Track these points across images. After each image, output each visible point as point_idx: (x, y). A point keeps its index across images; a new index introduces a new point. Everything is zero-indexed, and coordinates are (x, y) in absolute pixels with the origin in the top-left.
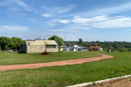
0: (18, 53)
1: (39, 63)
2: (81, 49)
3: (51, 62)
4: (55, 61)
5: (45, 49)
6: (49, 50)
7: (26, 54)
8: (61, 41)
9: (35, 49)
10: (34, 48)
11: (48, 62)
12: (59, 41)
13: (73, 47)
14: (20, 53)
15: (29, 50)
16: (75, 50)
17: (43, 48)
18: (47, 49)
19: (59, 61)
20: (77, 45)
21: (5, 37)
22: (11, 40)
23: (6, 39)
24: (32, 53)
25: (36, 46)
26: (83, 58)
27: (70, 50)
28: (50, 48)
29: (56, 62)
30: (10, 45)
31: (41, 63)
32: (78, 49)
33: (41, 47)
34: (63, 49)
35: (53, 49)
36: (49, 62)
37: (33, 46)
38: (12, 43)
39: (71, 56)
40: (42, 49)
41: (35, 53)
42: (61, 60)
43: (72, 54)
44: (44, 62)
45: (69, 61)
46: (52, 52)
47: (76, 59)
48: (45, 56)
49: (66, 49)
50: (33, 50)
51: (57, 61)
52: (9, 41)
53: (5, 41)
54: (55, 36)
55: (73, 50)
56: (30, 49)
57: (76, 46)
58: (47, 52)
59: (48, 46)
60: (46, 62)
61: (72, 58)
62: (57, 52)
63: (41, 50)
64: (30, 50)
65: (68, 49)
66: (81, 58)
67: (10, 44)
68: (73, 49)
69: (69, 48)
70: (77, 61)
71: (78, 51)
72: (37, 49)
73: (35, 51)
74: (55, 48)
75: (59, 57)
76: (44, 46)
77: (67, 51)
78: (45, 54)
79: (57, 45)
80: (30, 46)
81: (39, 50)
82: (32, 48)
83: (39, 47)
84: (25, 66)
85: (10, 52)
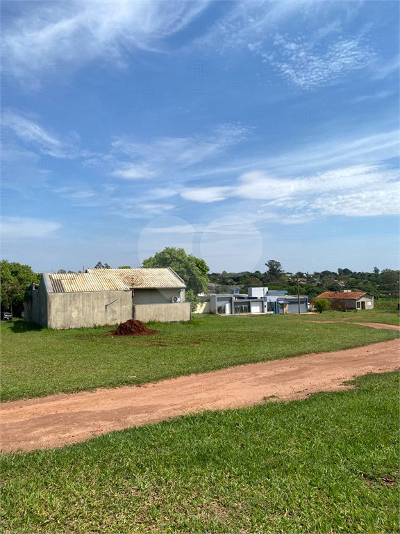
0: (9, 331)
1: (99, 391)
2: (283, 306)
3: (166, 382)
4: (188, 373)
5: (129, 307)
6: (147, 312)
7: (43, 331)
8: (196, 271)
9: (87, 309)
10: (81, 306)
11: (149, 381)
12: (189, 271)
14: (17, 328)
15: (56, 319)
16: (255, 310)
17: (122, 301)
19: (206, 370)
20: (266, 289)
24: (73, 327)
25: (88, 294)
26: (324, 351)
27: (236, 312)
28: (151, 303)
29: (193, 376)
31: (113, 385)
32: (272, 306)
33: (111, 298)
34: (205, 304)
35: (164, 306)
36: (156, 380)
37: (75, 295)
39: (258, 338)
40: (117, 308)
41: (85, 326)
42: (219, 368)
43: (256, 329)
44: (128, 383)
45: (266, 370)
46: (162, 320)
47: (293, 356)
48: (128, 340)
49: (219, 304)
50: (75, 314)
51: (197, 372)
54: (169, 251)
55: (250, 311)
56: (64, 311)
57: (258, 292)
58: (141, 320)
59: (142, 294)
60: (138, 383)
61: (265, 349)
62: (183, 323)
63: (114, 312)
64: (61, 314)
65: (228, 306)
66: (317, 353)
68: (249, 303)
69: (230, 299)
70: (305, 369)
71: (269, 313)
72: (93, 309)
73: (84, 319)
74: (175, 302)
75: (199, 348)
76: (126, 296)
77: (224, 312)
78: (131, 331)
79: (184, 288)
80: (62, 294)
81: (101, 312)
82: (70, 304)
83: (102, 297)
84: (15, 417)
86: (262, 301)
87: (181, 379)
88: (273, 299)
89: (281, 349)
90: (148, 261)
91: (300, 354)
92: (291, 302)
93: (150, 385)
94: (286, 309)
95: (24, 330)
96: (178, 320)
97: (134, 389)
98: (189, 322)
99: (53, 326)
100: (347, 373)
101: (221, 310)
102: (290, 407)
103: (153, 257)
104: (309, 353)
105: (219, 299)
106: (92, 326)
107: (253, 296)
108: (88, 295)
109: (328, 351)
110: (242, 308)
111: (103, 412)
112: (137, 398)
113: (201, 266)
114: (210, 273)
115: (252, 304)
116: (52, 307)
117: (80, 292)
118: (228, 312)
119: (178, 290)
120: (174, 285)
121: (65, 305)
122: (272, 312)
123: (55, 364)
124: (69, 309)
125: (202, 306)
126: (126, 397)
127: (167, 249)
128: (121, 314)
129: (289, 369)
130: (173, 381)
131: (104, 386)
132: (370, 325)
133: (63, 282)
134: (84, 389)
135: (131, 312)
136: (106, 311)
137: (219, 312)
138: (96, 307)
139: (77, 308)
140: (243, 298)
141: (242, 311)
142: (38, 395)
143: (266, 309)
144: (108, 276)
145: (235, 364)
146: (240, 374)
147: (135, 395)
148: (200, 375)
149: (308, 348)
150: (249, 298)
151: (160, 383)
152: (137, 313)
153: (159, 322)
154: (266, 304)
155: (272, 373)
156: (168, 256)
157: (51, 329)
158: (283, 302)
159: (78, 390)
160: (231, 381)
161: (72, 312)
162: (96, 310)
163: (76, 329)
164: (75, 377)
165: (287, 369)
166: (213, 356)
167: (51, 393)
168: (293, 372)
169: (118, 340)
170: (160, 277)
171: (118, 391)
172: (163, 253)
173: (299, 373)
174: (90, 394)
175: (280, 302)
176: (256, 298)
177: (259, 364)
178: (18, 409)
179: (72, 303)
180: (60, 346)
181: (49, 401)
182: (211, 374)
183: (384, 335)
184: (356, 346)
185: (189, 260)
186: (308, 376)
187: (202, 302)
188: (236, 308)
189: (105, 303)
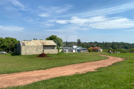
0: (11, 56)
1: (34, 71)
2: (81, 50)
3: (51, 69)
4: (57, 67)
5: (42, 50)
6: (47, 51)
7: (20, 56)
8: (59, 41)
9: (31, 50)
11: (47, 69)
12: (58, 41)
13: (72, 48)
14: (13, 55)
16: (74, 51)
17: (40, 48)
18: (44, 50)
19: (61, 66)
20: (77, 46)
24: (27, 55)
25: (32, 46)
26: (90, 62)
28: (48, 49)
29: (58, 67)
30: (3, 45)
31: (38, 70)
32: (78, 50)
33: (37, 47)
34: (61, 50)
35: (51, 50)
36: (49, 68)
37: (28, 47)
38: (5, 44)
39: (75, 58)
40: (39, 50)
42: (65, 65)
43: (74, 56)
44: (42, 69)
45: (76, 66)
46: (51, 53)
47: (83, 63)
48: (42, 58)
49: (65, 50)
50: (28, 52)
51: (59, 66)
54: (53, 36)
56: (25, 50)
57: (75, 47)
59: (45, 47)
60: (45, 69)
61: (76, 61)
62: (56, 54)
63: (38, 51)
64: (24, 52)
66: (88, 62)
67: (3, 44)
68: (72, 50)
69: (68, 48)
70: (86, 66)
72: (33, 50)
73: (31, 53)
74: (54, 49)
75: (60, 60)
80: (25, 46)
81: (35, 51)
83: (35, 47)
84: (12, 77)
85: (3, 53)
86: (76, 49)
87: (55, 68)
89: (80, 61)
90: (47, 38)
91: (84, 62)
92: (83, 50)
93: (48, 70)
94: (81, 51)
95: (14, 55)
96: (55, 53)
97: (43, 71)
98: (57, 54)
99: (22, 54)
100: (96, 67)
101: (66, 51)
102: (82, 75)
104: (87, 62)
105: (65, 48)
106: (32, 55)
109: (91, 62)
111: (36, 76)
112: (44, 73)
114: (63, 42)
116: (22, 49)
117: (30, 46)
118: (67, 52)
119: (55, 46)
121: (25, 49)
122: (78, 52)
123: (23, 64)
124: (27, 50)
126: (41, 72)
128: (40, 52)
129: (82, 66)
130: (53, 69)
131: (36, 70)
132: (101, 55)
133: (25, 43)
134: (31, 71)
139: (29, 50)
142: (19, 72)
143: (76, 52)
145: (68, 65)
146: (70, 67)
147: (43, 72)
148: (60, 67)
149: (86, 61)
151: (50, 69)
152: (44, 52)
153: (50, 54)
154: (76, 50)
155: (78, 67)
156: (52, 37)
159: (29, 71)
160: (68, 69)
164: (28, 67)
165: (81, 66)
166: (63, 63)
167: (22, 71)
168: (83, 67)
169: (39, 58)
171: (39, 71)
173: (84, 67)
174: (32, 72)
177: (75, 65)
178: (13, 76)
180: (24, 60)
181: (21, 73)
182: (63, 67)
183: (105, 58)
184: (98, 61)
185: (58, 38)
186: (86, 68)
187: (61, 49)
188: (69, 51)
189: (36, 49)
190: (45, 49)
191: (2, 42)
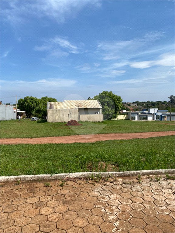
2: (164, 117)
5: (77, 115)
6: (84, 117)
9: (61, 116)
10: (59, 114)
15: (50, 118)
16: (150, 118)
17: (75, 113)
18: (81, 116)
21: (31, 97)
22: (39, 102)
23: (31, 100)
24: (56, 122)
27: (141, 120)
30: (38, 109)
32: (158, 117)
33: (71, 112)
34: (126, 115)
35: (92, 115)
37: (57, 110)
38: (41, 107)
40: (73, 116)
41: (61, 122)
46: (91, 121)
49: (132, 116)
50: (57, 117)
52: (37, 103)
53: (31, 103)
55: (147, 119)
56: (53, 116)
58: (82, 120)
63: (71, 117)
65: (136, 117)
67: (38, 107)
69: (137, 114)
71: (157, 120)
72: (64, 115)
73: (60, 119)
74: (97, 114)
76: (76, 111)
77: (135, 119)
78: (71, 124)
79: (101, 108)
80: (52, 110)
81: (67, 117)
82: (55, 113)
83: (67, 111)
85: (35, 120)
86: (153, 115)
88: (160, 114)
90: (96, 97)
92: (168, 115)
94: (166, 119)
96: (98, 121)
98: (102, 122)
99: (49, 122)
103: (98, 95)
105: (132, 113)
106: (63, 122)
107: (150, 112)
108: (62, 110)
110: (143, 117)
113: (119, 99)
115: (148, 116)
116: (48, 114)
117: (59, 109)
118: (136, 119)
119: (99, 109)
120: (96, 107)
121: (53, 114)
122: (159, 120)
124: (55, 115)
125: (124, 116)
127: (104, 91)
128: (74, 118)
133: (54, 105)
135: (78, 117)
136: (69, 116)
137: (132, 119)
138: (65, 115)
139: (58, 115)
140: (146, 113)
141: (143, 119)
143: (155, 119)
144: (71, 103)
150: (148, 113)
152: (81, 117)
153: (89, 122)
154: (155, 116)
156: (104, 95)
157: (48, 123)
158: (164, 115)
161: (56, 116)
162: (65, 116)
163: (57, 123)
170: (92, 104)
172: (102, 93)
175: (163, 115)
176: (151, 113)
179: (56, 113)
185: (113, 96)
188: (140, 117)
189: (68, 114)
190: (82, 114)
191: (37, 104)
